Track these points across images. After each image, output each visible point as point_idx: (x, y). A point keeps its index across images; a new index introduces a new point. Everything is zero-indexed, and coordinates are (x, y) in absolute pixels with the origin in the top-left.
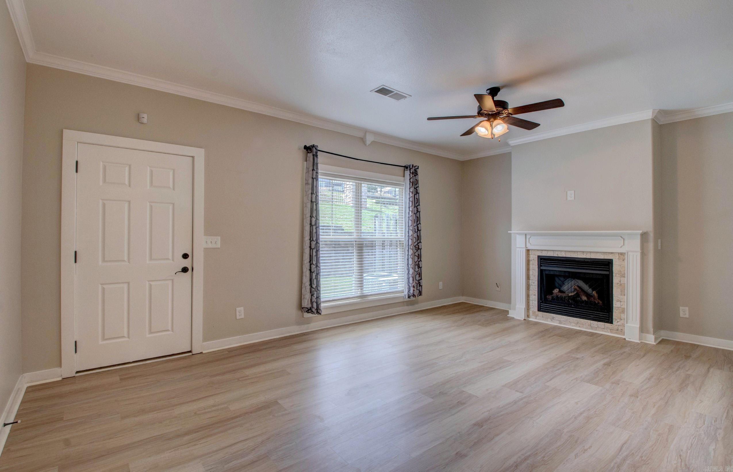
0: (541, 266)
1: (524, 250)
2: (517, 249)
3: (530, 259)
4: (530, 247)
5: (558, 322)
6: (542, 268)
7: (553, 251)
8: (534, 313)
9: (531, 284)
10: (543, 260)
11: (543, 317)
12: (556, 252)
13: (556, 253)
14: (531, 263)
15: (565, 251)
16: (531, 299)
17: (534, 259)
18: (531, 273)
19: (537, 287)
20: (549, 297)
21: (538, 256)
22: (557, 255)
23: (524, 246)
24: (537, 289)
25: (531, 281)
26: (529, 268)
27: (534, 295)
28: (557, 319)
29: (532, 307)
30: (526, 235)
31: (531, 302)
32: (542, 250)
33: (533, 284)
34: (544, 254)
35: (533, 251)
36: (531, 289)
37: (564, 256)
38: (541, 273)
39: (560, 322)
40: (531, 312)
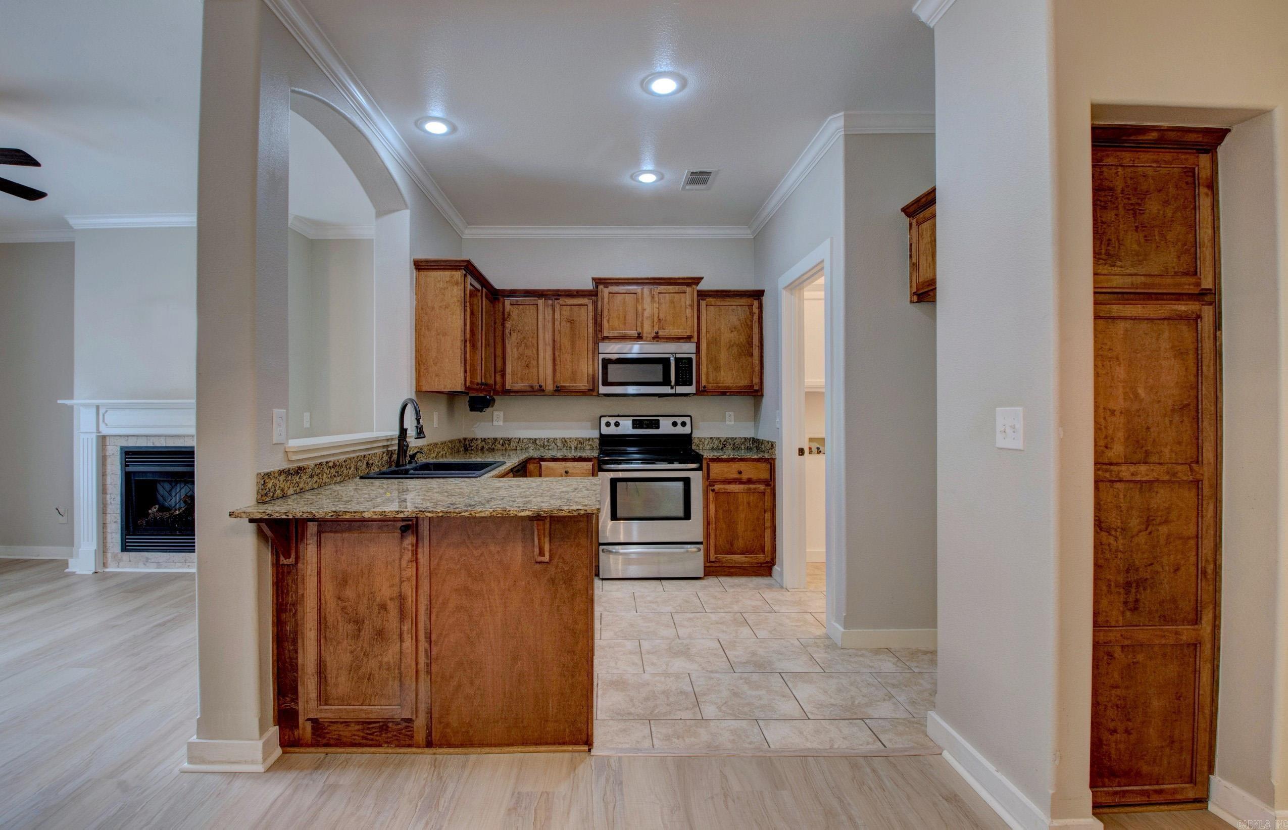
0: (127, 466)
1: (94, 436)
2: (82, 436)
3: (107, 454)
4: (105, 431)
5: (155, 565)
6: (129, 469)
7: (147, 436)
8: (115, 556)
9: (109, 502)
10: (130, 455)
11: (130, 561)
12: (152, 439)
13: (151, 441)
14: (109, 461)
15: (166, 436)
16: (109, 530)
17: (113, 454)
18: (109, 480)
19: (119, 506)
20: (142, 522)
21: (122, 448)
22: (153, 443)
23: (95, 430)
24: (119, 511)
25: (108, 496)
26: (105, 472)
27: (115, 522)
28: (153, 561)
29: (111, 545)
30: (98, 408)
31: (109, 536)
32: (128, 436)
33: (112, 502)
34: (132, 443)
35: (113, 437)
36: (109, 511)
37: (164, 445)
38: (128, 478)
39: (159, 565)
40: (109, 555)
